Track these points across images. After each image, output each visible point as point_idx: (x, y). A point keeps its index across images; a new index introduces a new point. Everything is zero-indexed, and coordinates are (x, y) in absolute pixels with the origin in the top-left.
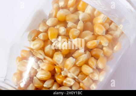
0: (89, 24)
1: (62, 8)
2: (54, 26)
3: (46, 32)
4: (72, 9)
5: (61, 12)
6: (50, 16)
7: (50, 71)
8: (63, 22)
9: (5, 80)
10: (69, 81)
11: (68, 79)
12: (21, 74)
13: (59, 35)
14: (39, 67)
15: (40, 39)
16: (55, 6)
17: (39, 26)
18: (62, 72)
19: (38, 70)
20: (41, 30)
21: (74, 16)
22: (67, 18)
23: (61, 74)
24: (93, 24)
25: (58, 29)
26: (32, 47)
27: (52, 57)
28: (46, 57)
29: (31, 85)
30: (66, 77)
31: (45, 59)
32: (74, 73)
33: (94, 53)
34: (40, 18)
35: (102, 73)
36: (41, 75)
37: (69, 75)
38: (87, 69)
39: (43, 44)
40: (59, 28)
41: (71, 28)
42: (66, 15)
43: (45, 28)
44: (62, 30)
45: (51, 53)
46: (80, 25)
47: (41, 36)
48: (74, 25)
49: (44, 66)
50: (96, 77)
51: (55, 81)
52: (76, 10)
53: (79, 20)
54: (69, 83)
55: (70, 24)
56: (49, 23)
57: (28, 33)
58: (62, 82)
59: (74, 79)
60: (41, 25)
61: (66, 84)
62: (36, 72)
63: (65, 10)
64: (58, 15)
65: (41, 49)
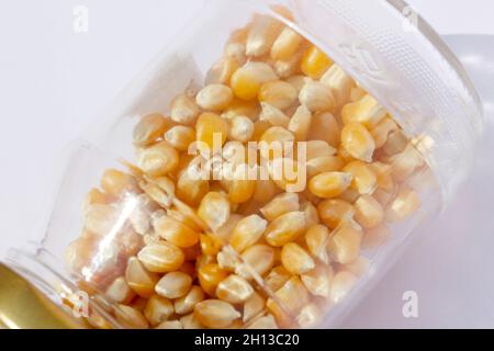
0: (328, 119)
1: (256, 58)
2: (220, 111)
3: (191, 124)
4: (283, 67)
5: (249, 71)
6: (212, 77)
7: (184, 250)
8: (249, 103)
9: (39, 251)
10: (237, 287)
11: (234, 279)
12: (91, 241)
13: (227, 140)
14: (151, 229)
15: (169, 145)
16: (234, 49)
17: (172, 104)
18: (220, 256)
19: (146, 238)
20: (176, 118)
21: (286, 89)
22: (263, 93)
23: (215, 261)
24: (340, 123)
25: (230, 123)
26: (139, 164)
27: (195, 204)
28: (178, 203)
29: (119, 281)
30: (229, 272)
31: (172, 206)
32: (254, 263)
33: (328, 211)
34: (180, 77)
35: (340, 275)
36: (154, 255)
37: (238, 268)
38: (296, 259)
39: (174, 160)
40: (234, 118)
41: (268, 125)
42: (261, 84)
43: (190, 112)
44: (241, 125)
45: (195, 192)
46: (300, 119)
47: (173, 136)
48: (282, 116)
49: (169, 228)
50: (322, 287)
51: (196, 282)
52: (297, 72)
53: (297, 103)
54: (234, 292)
55: (268, 112)
56: (205, 98)
57: (137, 119)
58: (215, 287)
59: (253, 283)
60: (179, 102)
61: (225, 294)
62: (140, 244)
63: (263, 67)
64: (235, 78)
65: (166, 175)
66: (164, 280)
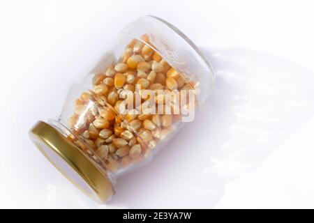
0: (162, 76)
1: (137, 53)
2: (122, 72)
3: (113, 77)
4: (146, 57)
5: (133, 58)
6: (121, 61)
7: (109, 121)
8: (133, 70)
9: (59, 120)
10: (127, 134)
11: (127, 131)
12: (76, 117)
13: (126, 83)
14: (98, 113)
15: (104, 84)
16: (128, 50)
17: (106, 70)
18: (122, 123)
19: (96, 117)
20: (107, 74)
21: (147, 65)
22: (138, 66)
23: (120, 126)
24: (166, 77)
25: (126, 77)
26: (94, 90)
27: (113, 105)
28: (108, 105)
29: (86, 131)
30: (125, 129)
31: (106, 106)
32: (133, 126)
34: (109, 61)
35: (164, 131)
36: (98, 123)
37: (128, 127)
38: (148, 124)
39: (106, 89)
40: (128, 75)
41: (140, 78)
42: (138, 62)
43: (112, 73)
44: (130, 78)
45: (114, 101)
46: (152, 75)
47: (106, 81)
48: (145, 74)
49: (104, 113)
50: (157, 134)
51: (113, 133)
52: (151, 59)
53: (150, 70)
54: (126, 135)
55: (140, 73)
56: (118, 68)
57: (93, 75)
58: (120, 134)
59: (133, 133)
60: (109, 69)
61: (123, 136)
62: (93, 119)
63: (139, 56)
64: (129, 61)
65: (103, 95)
66: (102, 131)
